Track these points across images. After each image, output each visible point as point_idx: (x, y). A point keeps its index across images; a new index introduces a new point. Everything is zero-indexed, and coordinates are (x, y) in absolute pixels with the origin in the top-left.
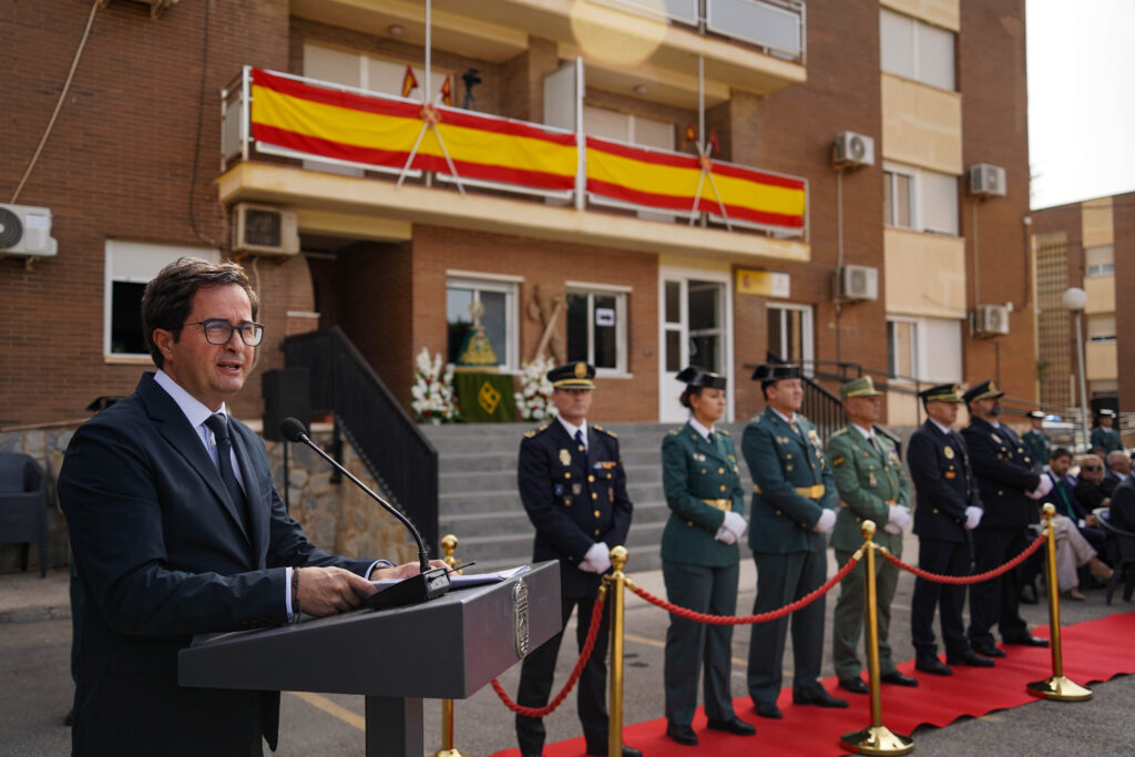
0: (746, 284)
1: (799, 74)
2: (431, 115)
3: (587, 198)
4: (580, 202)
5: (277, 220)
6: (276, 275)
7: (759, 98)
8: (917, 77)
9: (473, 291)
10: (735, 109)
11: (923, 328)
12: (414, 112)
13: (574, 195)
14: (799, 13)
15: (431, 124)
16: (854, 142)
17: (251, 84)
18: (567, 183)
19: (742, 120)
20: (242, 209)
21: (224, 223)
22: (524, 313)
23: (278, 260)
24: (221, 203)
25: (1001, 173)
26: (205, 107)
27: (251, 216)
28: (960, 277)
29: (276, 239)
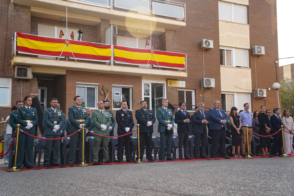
0: (171, 84)
1: (184, 24)
2: (67, 42)
3: (114, 62)
4: (112, 63)
5: (26, 70)
6: (27, 84)
7: (175, 31)
8: (233, 21)
9: (85, 87)
10: (167, 35)
11: (236, 96)
12: (63, 41)
13: (110, 61)
14: (184, 7)
15: (67, 44)
16: (206, 42)
17: (17, 37)
18: (108, 58)
19: (169, 37)
20: (16, 68)
21: (13, 71)
22: (99, 93)
23: (27, 80)
24: (12, 66)
25: (263, 48)
26: (7, 42)
27: (18, 69)
28: (250, 80)
29: (26, 75)
